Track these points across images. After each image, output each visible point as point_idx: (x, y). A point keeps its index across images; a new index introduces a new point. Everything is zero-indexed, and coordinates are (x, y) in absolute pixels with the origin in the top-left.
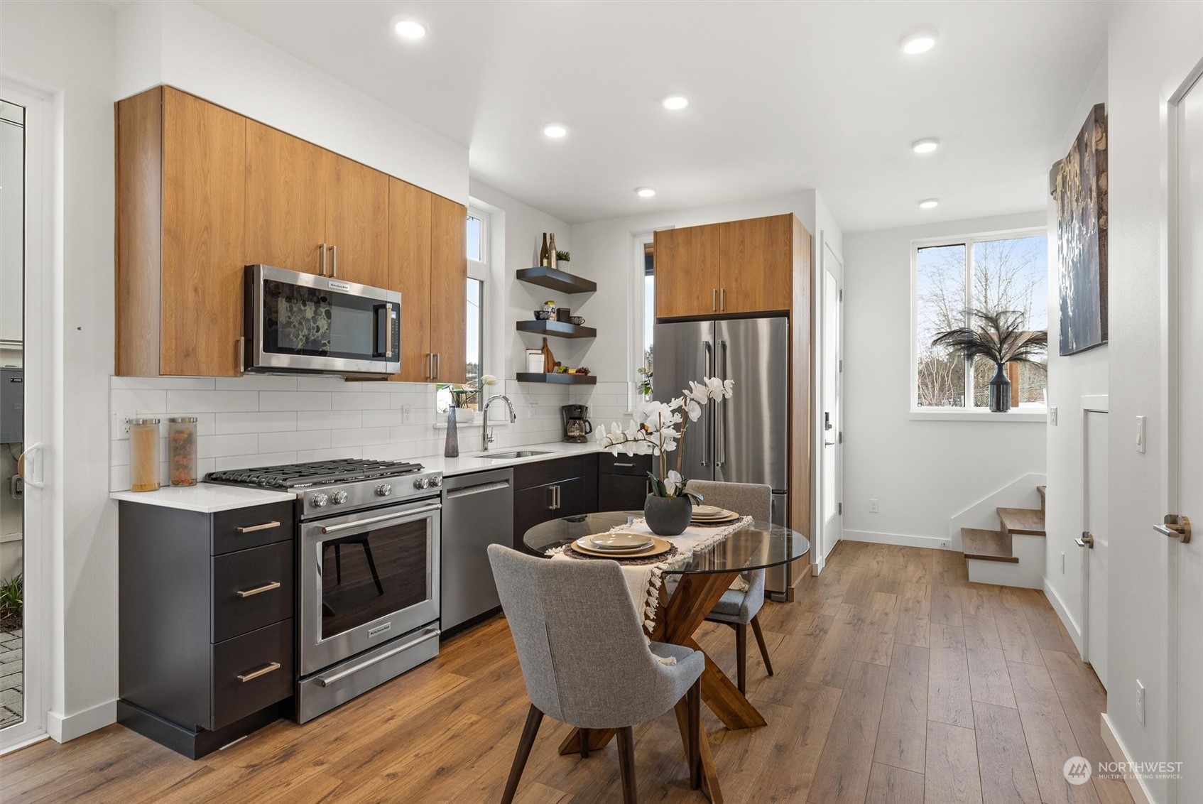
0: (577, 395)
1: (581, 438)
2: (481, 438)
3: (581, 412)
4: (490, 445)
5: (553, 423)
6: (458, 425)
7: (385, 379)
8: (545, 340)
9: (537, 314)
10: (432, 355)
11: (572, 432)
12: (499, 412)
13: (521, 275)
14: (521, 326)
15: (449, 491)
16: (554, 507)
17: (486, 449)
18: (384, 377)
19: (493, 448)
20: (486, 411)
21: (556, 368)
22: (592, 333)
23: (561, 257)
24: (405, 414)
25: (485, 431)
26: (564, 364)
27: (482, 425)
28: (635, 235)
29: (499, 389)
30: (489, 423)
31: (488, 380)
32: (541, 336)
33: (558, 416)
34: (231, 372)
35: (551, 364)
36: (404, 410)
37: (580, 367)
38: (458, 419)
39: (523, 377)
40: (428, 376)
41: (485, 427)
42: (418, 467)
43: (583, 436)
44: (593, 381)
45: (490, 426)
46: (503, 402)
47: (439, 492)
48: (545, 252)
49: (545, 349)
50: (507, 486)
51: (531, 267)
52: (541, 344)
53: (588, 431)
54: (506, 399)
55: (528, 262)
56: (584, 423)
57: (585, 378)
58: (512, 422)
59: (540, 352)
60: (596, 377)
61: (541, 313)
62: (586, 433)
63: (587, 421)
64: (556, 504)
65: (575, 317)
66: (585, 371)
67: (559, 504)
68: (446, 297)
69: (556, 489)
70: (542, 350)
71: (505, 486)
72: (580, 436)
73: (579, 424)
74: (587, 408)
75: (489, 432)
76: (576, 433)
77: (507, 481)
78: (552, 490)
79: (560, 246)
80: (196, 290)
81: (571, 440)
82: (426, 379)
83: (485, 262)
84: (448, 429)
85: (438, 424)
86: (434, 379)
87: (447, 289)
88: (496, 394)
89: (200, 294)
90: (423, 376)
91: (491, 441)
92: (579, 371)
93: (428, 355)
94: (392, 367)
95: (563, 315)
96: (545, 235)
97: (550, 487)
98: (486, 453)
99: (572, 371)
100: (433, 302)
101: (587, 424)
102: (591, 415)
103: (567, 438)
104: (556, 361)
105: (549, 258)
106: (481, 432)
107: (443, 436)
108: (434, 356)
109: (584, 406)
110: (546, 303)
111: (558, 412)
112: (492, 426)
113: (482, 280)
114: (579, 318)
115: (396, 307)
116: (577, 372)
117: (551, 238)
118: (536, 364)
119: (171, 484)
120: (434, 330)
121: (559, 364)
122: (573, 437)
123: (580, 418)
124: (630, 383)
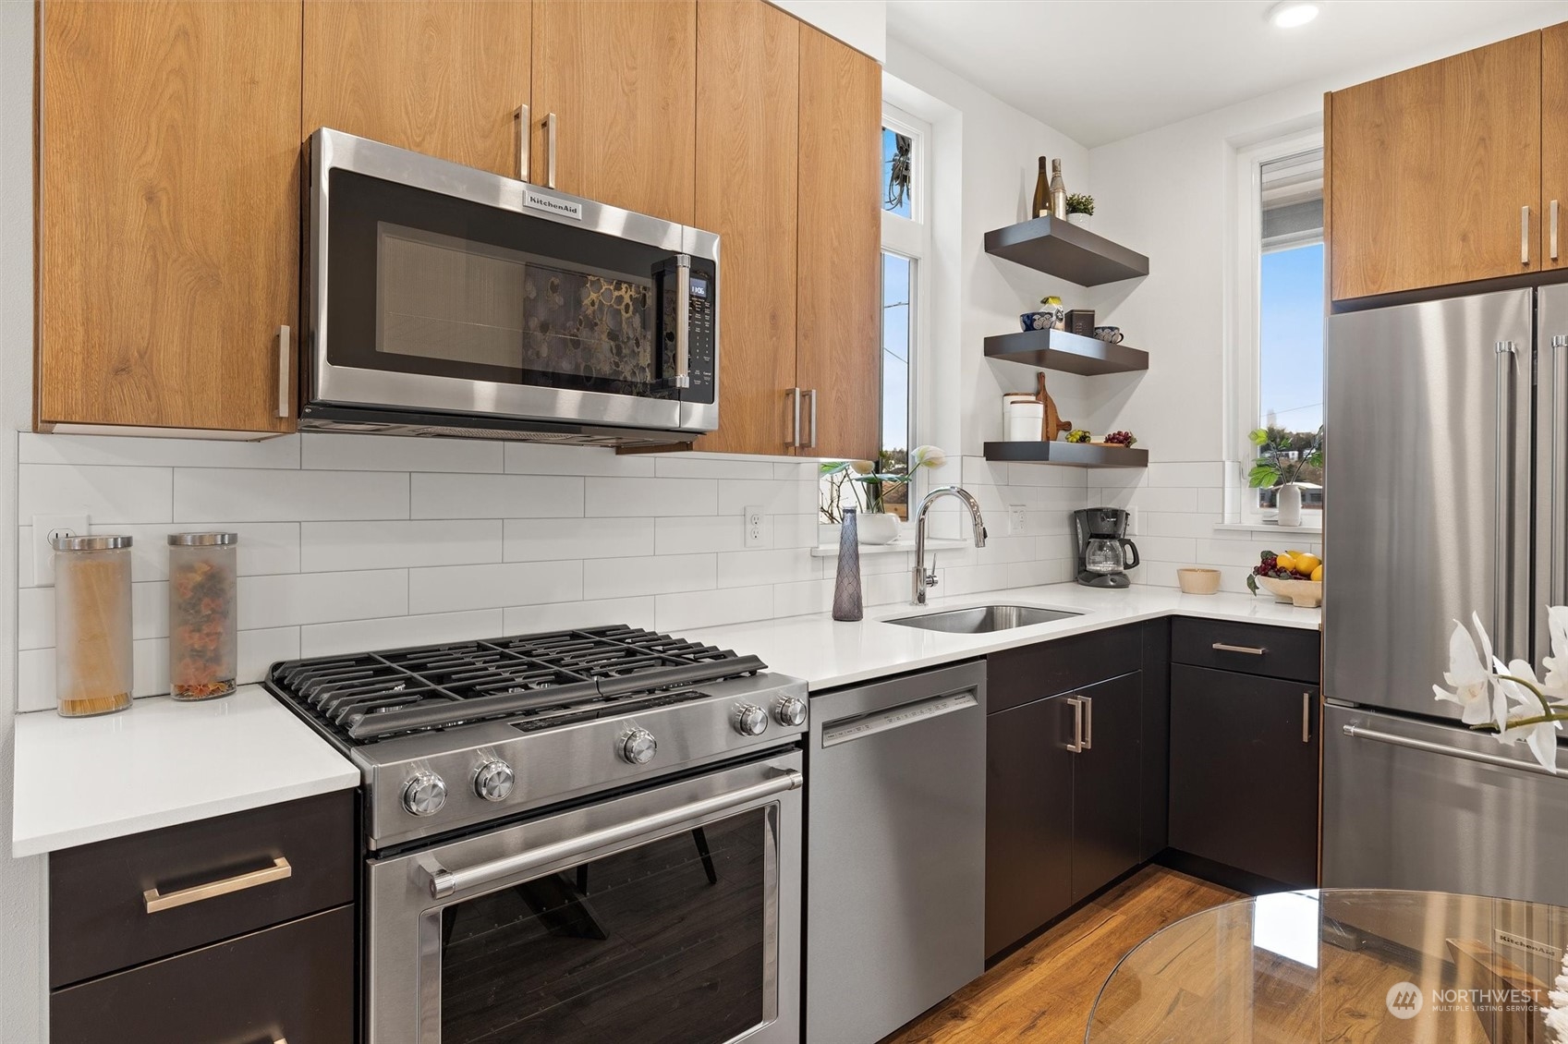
0: (1107, 488)
1: (1116, 577)
2: (910, 576)
3: (1115, 523)
4: (930, 592)
5: (1055, 546)
6: (862, 549)
7: (686, 447)
8: (1040, 377)
9: (1028, 321)
10: (798, 390)
11: (1094, 563)
12: (949, 521)
13: (994, 243)
14: (994, 347)
15: (827, 727)
16: (1077, 747)
17: (921, 598)
18: (684, 441)
19: (937, 601)
20: (921, 521)
21: (1062, 434)
22: (1139, 361)
23: (1074, 206)
24: (749, 527)
25: (920, 560)
26: (1078, 426)
27: (914, 549)
28: (1238, 149)
29: (949, 476)
30: (928, 544)
31: (928, 456)
32: (1031, 370)
33: (1066, 531)
34: (261, 419)
35: (1055, 425)
36: (749, 518)
37: (1113, 431)
38: (861, 537)
39: (995, 451)
40: (789, 440)
41: (920, 552)
42: (751, 666)
43: (1120, 574)
44: (1141, 459)
45: (929, 551)
46: (956, 502)
47: (799, 737)
48: (1043, 196)
49: (1041, 394)
50: (973, 703)
51: (1015, 223)
52: (1032, 384)
53: (1130, 561)
54: (964, 495)
55: (1008, 213)
56: (1123, 546)
57: (1125, 452)
58: (977, 545)
59: (1033, 398)
60: (1147, 451)
61: (1036, 317)
62: (1127, 566)
63: (1129, 542)
64: (1083, 740)
65: (1103, 329)
66: (1125, 439)
67: (1089, 738)
68: (833, 263)
69: (1083, 704)
70: (1037, 394)
71: (967, 703)
72: (1114, 573)
73: (1112, 549)
74: (1127, 514)
75: (928, 564)
76: (1106, 567)
77: (972, 691)
78: (1072, 708)
79: (1071, 185)
80: (151, 197)
81: (1093, 581)
82: (786, 448)
83: (921, 221)
84: (840, 558)
85: (822, 547)
86: (805, 449)
87: (836, 243)
88: (943, 485)
89: (164, 208)
90: (777, 441)
91: (933, 583)
92: (1110, 439)
93: (790, 393)
94: (698, 415)
95: (1080, 322)
96: (1042, 161)
97: (1070, 701)
98: (919, 610)
99: (1098, 439)
100: (803, 271)
101: (1128, 547)
102: (1135, 529)
103: (1084, 575)
104: (1063, 419)
105: (1052, 209)
106: (912, 563)
107: (832, 572)
108: (803, 395)
109: (1124, 511)
110: (1045, 302)
111: (1066, 523)
112: (935, 552)
113: (917, 255)
114: (1112, 329)
115: (702, 268)
116: (1107, 441)
117: (1055, 169)
118: (1026, 424)
119: (172, 690)
120: (806, 336)
121: (1067, 426)
122: (1099, 575)
123: (1111, 537)
124: (1228, 464)
